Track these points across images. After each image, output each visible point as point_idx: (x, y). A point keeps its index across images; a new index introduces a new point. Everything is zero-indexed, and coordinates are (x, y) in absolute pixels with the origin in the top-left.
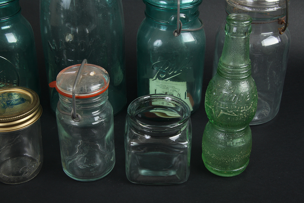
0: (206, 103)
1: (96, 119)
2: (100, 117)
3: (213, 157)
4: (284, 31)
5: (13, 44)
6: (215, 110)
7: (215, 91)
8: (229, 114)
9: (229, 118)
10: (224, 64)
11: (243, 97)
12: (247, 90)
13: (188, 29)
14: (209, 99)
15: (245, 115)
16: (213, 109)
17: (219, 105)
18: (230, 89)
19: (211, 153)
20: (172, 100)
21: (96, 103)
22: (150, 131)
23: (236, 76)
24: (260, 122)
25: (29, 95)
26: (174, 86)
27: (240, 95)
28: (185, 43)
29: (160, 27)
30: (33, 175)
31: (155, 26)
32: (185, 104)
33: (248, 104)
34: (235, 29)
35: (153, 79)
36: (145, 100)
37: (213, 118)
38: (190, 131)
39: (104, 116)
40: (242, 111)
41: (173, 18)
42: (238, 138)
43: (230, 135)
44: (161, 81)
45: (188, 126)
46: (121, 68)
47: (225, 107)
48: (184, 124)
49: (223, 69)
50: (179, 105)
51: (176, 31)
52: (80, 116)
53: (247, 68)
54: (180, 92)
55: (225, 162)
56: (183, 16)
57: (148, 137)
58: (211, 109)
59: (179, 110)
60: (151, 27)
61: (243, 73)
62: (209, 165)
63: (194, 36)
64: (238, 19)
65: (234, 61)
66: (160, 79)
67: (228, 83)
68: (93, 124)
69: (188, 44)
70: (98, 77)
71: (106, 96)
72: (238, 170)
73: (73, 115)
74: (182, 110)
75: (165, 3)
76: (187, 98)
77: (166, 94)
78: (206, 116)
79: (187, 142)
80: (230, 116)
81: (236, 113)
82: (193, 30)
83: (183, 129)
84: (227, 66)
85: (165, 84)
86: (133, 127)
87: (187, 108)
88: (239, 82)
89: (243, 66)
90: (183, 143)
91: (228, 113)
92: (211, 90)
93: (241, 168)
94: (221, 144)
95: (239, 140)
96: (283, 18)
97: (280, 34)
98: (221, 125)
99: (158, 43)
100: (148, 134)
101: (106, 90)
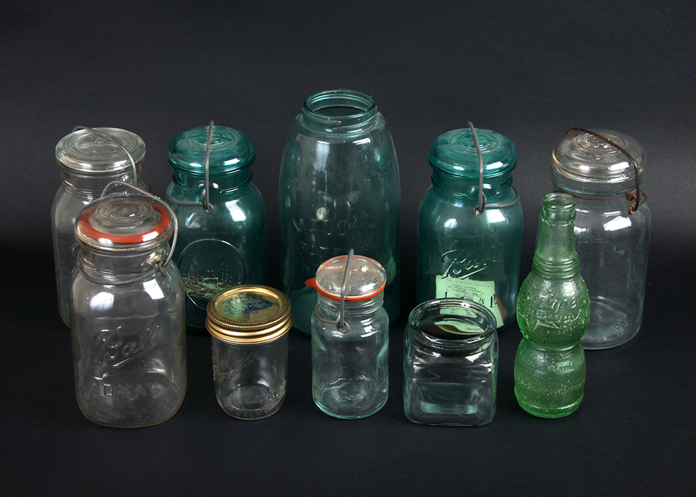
0: (518, 310)
1: (368, 329)
2: (373, 327)
3: (528, 388)
4: (635, 209)
5: (240, 223)
6: (530, 321)
7: (529, 294)
8: (548, 326)
9: (548, 332)
10: (541, 259)
11: (566, 303)
12: (573, 293)
13: (496, 205)
14: (521, 306)
15: (570, 328)
16: (527, 319)
17: (535, 313)
18: (550, 292)
19: (525, 382)
20: (471, 307)
21: (368, 308)
22: (441, 347)
23: (556, 276)
24: (608, 344)
25: (276, 296)
26: (474, 287)
27: (563, 300)
28: (491, 224)
29: (454, 202)
30: (274, 409)
31: (446, 200)
32: (489, 312)
33: (575, 312)
34: (553, 215)
35: (443, 276)
36: (433, 306)
37: (527, 332)
38: (495, 350)
39: (378, 325)
40: (565, 322)
41: (473, 189)
42: (563, 361)
43: (553, 357)
44: (454, 279)
45: (493, 343)
46: (394, 260)
47: (543, 316)
48: (488, 339)
49: (540, 265)
50: (480, 314)
51: (477, 209)
52: (347, 324)
53: (572, 265)
54: (483, 297)
55: (547, 396)
56: (487, 186)
57: (437, 355)
58: (525, 320)
59: (481, 322)
60: (441, 201)
61: (567, 271)
62: (524, 400)
63: (504, 213)
64: (557, 202)
65: (555, 255)
66: (453, 275)
67: (547, 284)
68: (363, 336)
69: (494, 226)
70: (372, 274)
71: (381, 300)
72: (565, 408)
73: (339, 323)
74: (485, 321)
75: (461, 169)
76: (493, 305)
77: (462, 298)
78: (519, 329)
79: (491, 364)
80: (549, 328)
81: (557, 325)
82: (502, 206)
83: (485, 346)
84: (544, 261)
85: (461, 284)
86: (418, 342)
87: (491, 318)
88: (561, 283)
89: (567, 261)
90: (486, 366)
91: (547, 324)
92: (524, 293)
93: (569, 406)
94: (539, 369)
95: (565, 363)
96: (633, 192)
97: (630, 213)
98: (539, 342)
99: (451, 223)
100: (437, 351)
101: (381, 292)
